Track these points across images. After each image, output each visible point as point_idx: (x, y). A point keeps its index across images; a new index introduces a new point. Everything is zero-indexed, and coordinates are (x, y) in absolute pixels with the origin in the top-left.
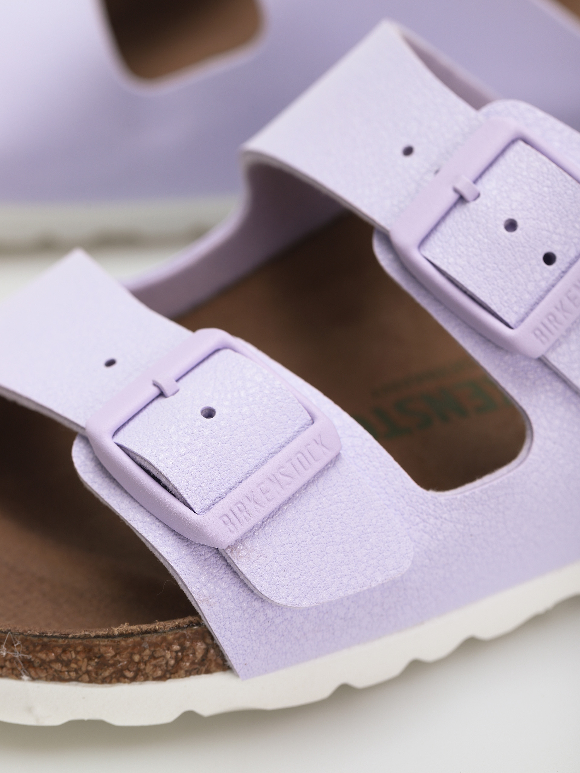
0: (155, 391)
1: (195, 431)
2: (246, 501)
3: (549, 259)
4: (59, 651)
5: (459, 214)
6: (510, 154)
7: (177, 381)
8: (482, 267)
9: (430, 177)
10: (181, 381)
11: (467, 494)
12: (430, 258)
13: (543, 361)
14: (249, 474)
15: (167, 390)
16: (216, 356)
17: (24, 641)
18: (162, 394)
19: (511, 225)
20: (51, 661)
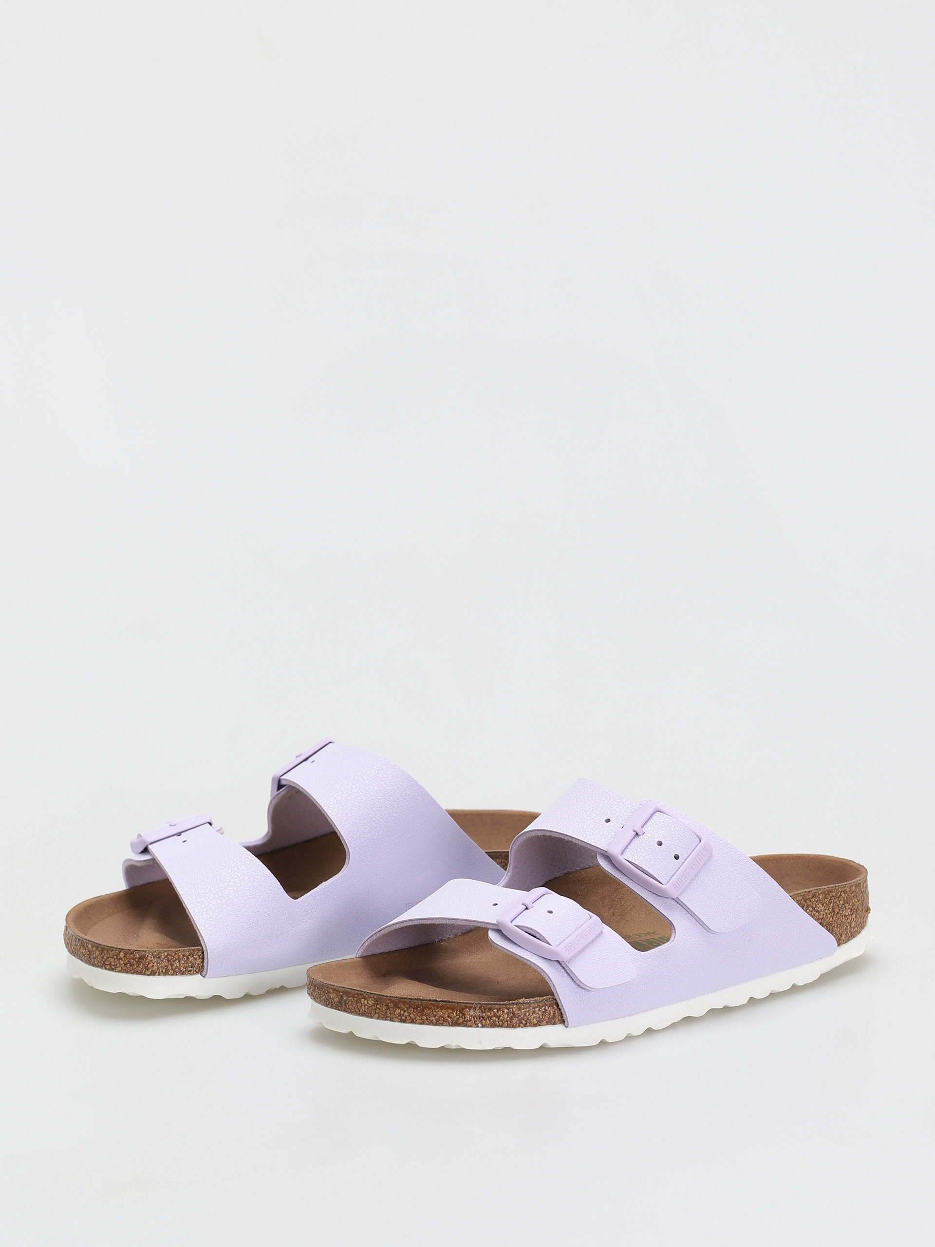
0: (525, 907)
1: (547, 918)
2: (572, 943)
3: (677, 857)
4: (495, 1010)
5: (637, 841)
6: (654, 817)
7: (533, 903)
8: (649, 860)
9: (620, 829)
10: (534, 903)
11: (653, 952)
12: (627, 859)
13: (677, 901)
14: (571, 935)
15: (529, 906)
16: (544, 896)
17: (480, 1007)
18: (527, 908)
19: (660, 844)
20: (492, 1016)
